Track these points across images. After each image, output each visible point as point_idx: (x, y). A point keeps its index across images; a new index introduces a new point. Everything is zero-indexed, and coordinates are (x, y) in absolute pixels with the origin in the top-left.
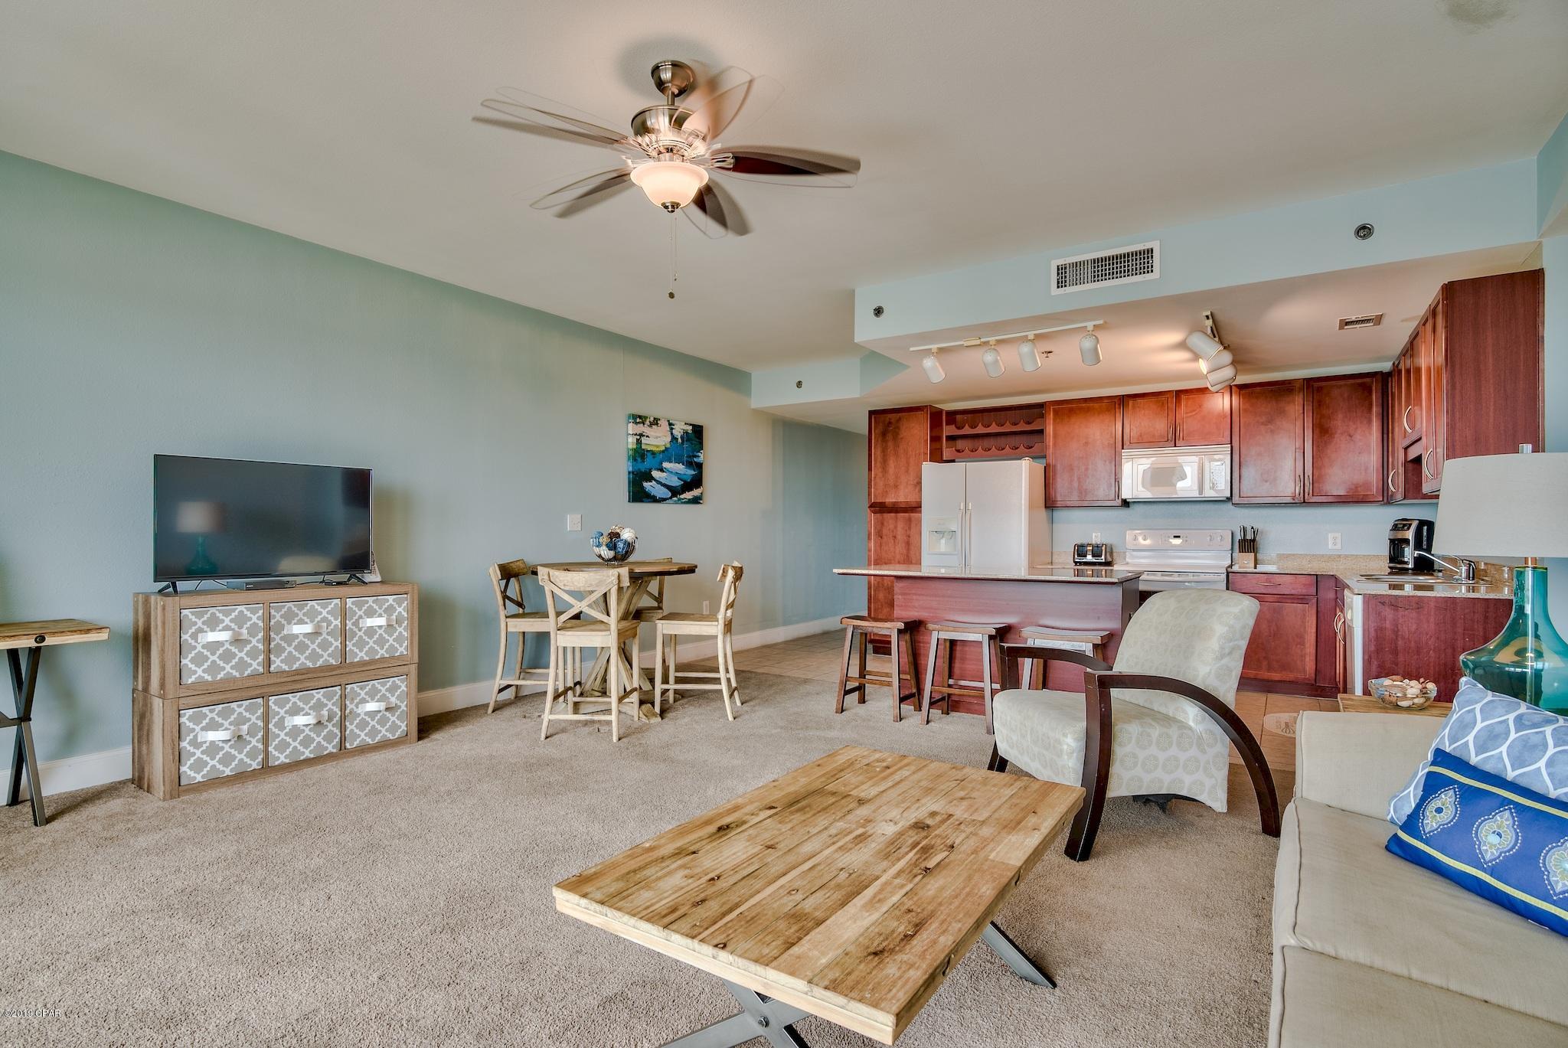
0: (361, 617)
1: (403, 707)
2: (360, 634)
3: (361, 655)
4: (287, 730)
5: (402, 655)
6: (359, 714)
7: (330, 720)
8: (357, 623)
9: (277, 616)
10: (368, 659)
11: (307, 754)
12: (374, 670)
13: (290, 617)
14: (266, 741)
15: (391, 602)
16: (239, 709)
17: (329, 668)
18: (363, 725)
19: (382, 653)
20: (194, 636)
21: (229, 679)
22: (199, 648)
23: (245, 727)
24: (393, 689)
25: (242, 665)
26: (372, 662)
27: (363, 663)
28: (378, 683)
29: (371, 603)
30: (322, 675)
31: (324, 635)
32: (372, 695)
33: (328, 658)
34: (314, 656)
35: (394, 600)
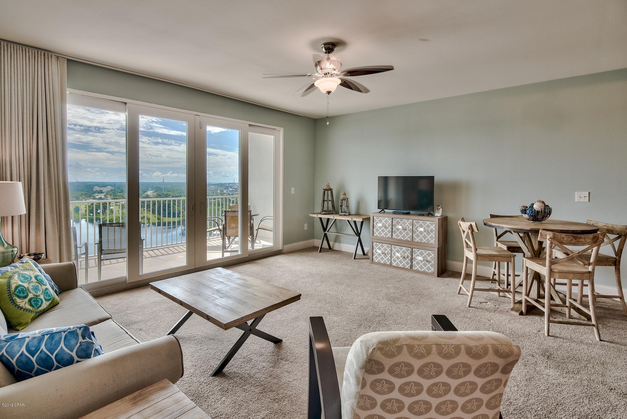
0: (418, 227)
1: (433, 262)
2: (417, 232)
3: (417, 240)
4: (396, 256)
5: (432, 243)
6: (417, 260)
7: (408, 257)
8: (416, 229)
9: (394, 222)
10: (419, 241)
11: (401, 266)
12: (422, 246)
13: (398, 223)
14: (391, 257)
15: (428, 223)
16: (385, 246)
17: (407, 241)
18: (418, 263)
19: (424, 241)
20: (376, 224)
21: (383, 237)
22: (377, 227)
23: (386, 252)
24: (429, 255)
25: (386, 234)
26: (421, 243)
27: (417, 242)
28: (424, 251)
29: (421, 223)
30: (405, 243)
31: (407, 231)
32: (422, 254)
33: (408, 238)
34: (404, 236)
35: (429, 223)
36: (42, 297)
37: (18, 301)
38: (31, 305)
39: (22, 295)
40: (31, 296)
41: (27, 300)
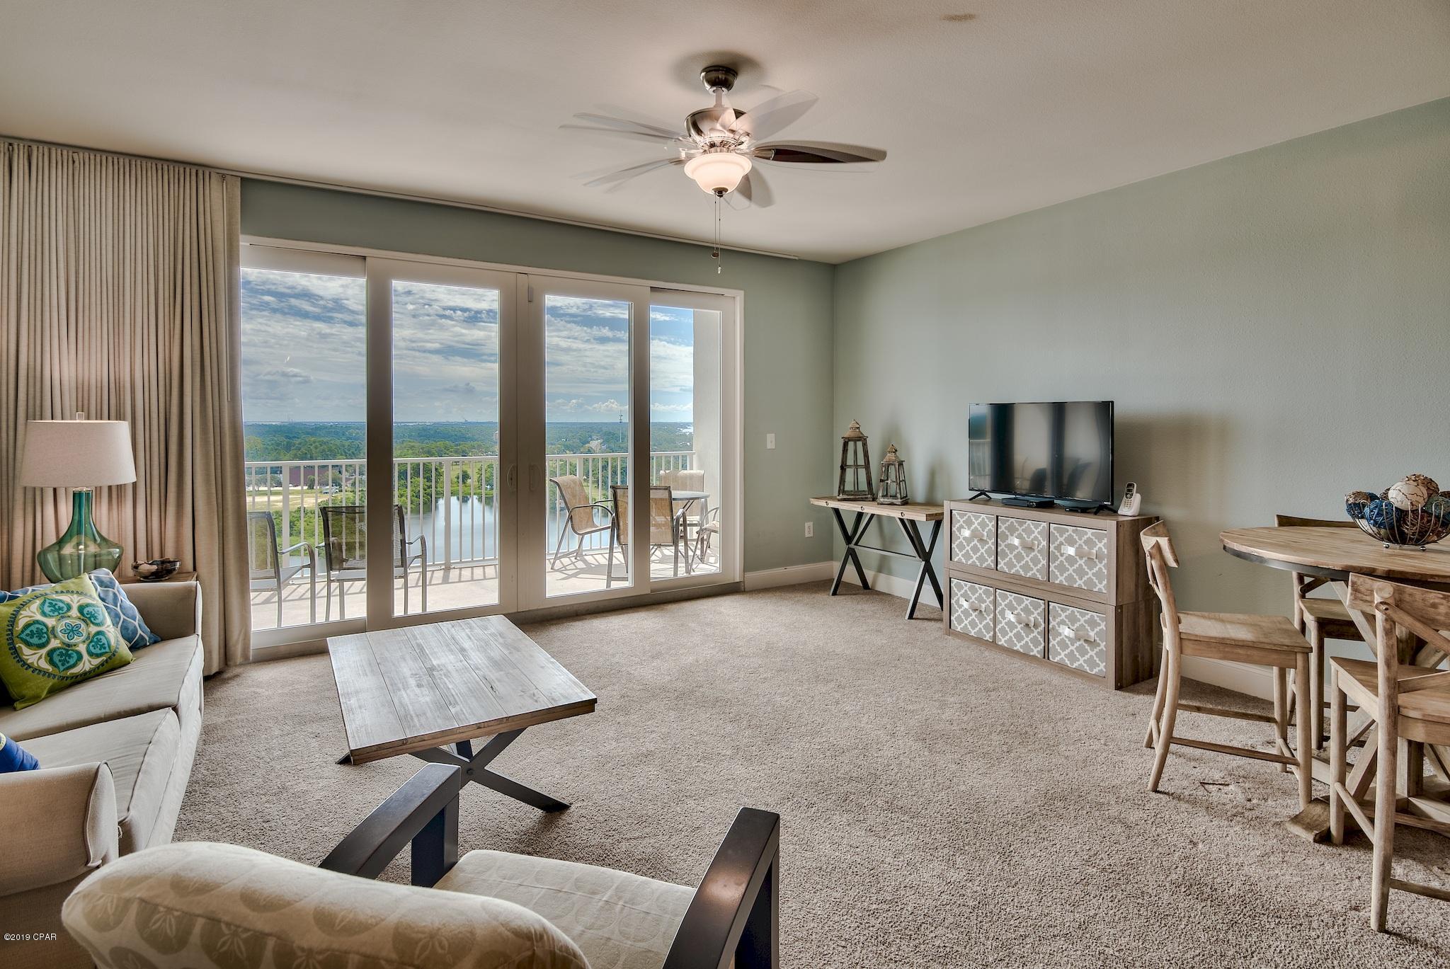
0: (1061, 544)
1: (1103, 645)
2: (1061, 558)
3: (1060, 579)
4: (1006, 621)
5: (1100, 592)
6: (1060, 634)
7: (1036, 626)
8: (1058, 548)
9: (1002, 528)
10: (1067, 584)
11: (1018, 647)
12: (1073, 596)
13: (1012, 530)
14: (995, 620)
15: (1089, 535)
16: (981, 590)
17: (1033, 580)
18: (1063, 645)
19: (1079, 583)
20: (959, 530)
21: (973, 565)
22: (961, 539)
23: (983, 606)
24: (1093, 623)
25: (981, 559)
26: (1070, 588)
27: (1061, 586)
28: (1078, 612)
29: (1070, 532)
30: (1030, 585)
31: (1036, 552)
32: (1073, 619)
33: (1036, 572)
34: (1026, 568)
35: (1092, 534)
36: (82, 648)
37: (26, 651)
38: (51, 662)
39: (35, 640)
40: (54, 643)
41: (44, 651)
